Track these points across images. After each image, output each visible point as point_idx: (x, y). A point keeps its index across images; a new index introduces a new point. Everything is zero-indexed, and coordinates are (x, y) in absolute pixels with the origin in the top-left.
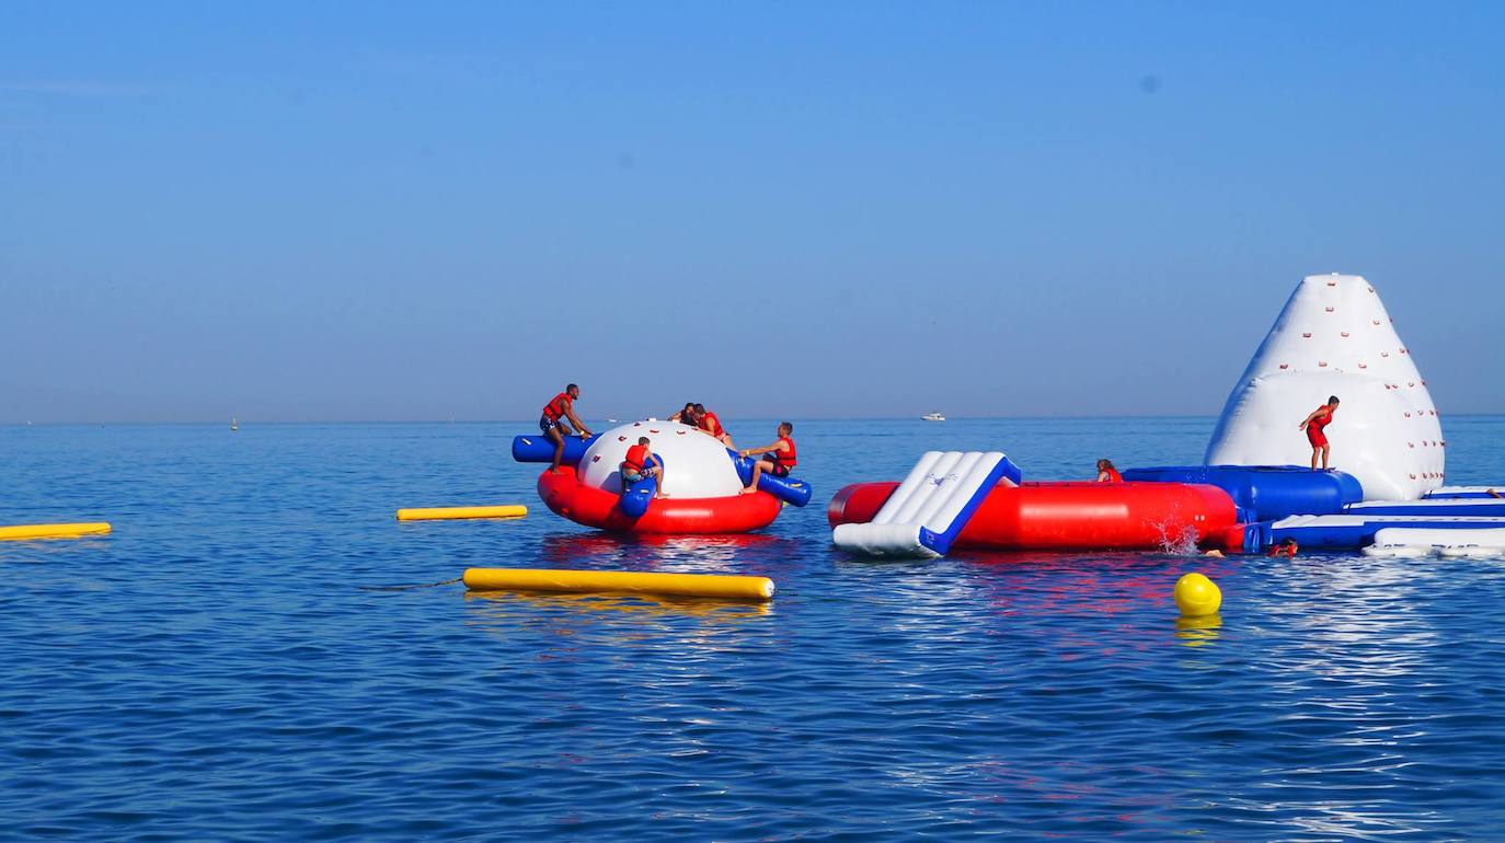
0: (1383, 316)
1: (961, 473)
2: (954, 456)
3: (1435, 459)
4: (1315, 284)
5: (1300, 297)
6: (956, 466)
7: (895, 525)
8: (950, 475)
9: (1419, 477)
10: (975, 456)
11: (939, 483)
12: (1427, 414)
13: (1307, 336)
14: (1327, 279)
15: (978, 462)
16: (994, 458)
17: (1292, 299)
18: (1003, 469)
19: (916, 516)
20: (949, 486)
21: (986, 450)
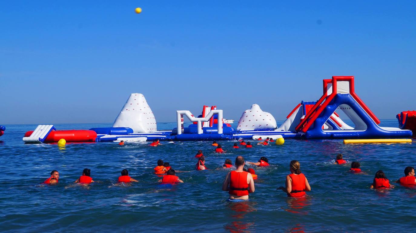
0: (145, 101)
1: (46, 128)
2: (44, 126)
3: (155, 126)
4: (133, 95)
5: (130, 97)
6: (44, 128)
7: (34, 137)
8: (44, 129)
9: (149, 129)
10: (48, 126)
11: (41, 130)
12: (152, 118)
13: (131, 104)
14: (136, 94)
15: (48, 127)
16: (51, 126)
17: (129, 98)
18: (53, 128)
19: (38, 136)
20: (43, 131)
21: (49, 125)
